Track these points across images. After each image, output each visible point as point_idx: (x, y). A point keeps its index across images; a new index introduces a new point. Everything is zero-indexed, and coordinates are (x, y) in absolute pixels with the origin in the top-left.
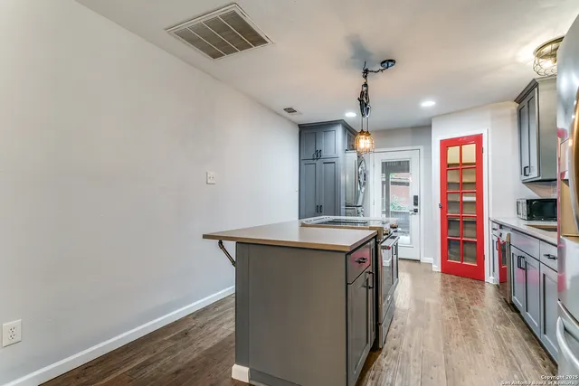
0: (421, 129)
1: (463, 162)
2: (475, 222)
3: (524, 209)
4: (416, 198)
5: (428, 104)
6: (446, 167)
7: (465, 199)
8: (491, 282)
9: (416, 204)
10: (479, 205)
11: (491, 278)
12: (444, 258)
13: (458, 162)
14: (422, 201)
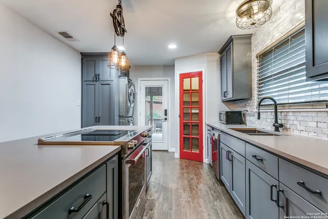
0: (169, 67)
1: (192, 89)
2: (198, 125)
3: (224, 117)
4: (166, 111)
5: (172, 46)
6: (183, 92)
7: (193, 111)
8: (206, 162)
9: (166, 115)
10: (200, 115)
11: (207, 160)
12: (182, 148)
13: (189, 88)
14: (169, 112)
